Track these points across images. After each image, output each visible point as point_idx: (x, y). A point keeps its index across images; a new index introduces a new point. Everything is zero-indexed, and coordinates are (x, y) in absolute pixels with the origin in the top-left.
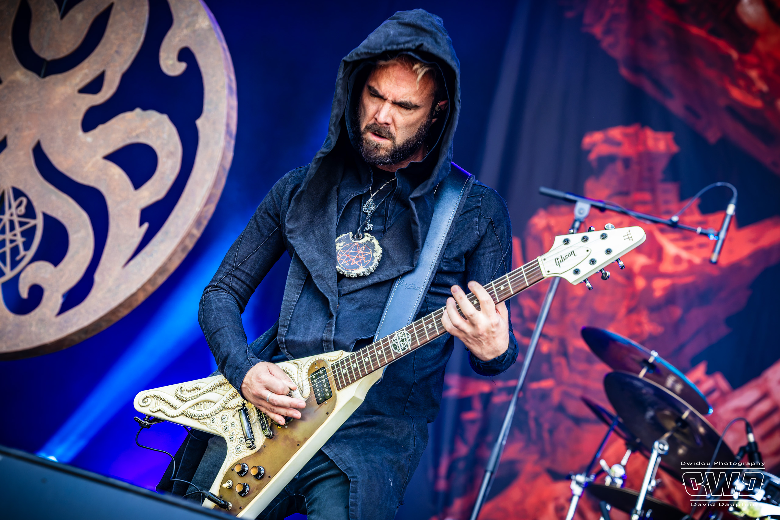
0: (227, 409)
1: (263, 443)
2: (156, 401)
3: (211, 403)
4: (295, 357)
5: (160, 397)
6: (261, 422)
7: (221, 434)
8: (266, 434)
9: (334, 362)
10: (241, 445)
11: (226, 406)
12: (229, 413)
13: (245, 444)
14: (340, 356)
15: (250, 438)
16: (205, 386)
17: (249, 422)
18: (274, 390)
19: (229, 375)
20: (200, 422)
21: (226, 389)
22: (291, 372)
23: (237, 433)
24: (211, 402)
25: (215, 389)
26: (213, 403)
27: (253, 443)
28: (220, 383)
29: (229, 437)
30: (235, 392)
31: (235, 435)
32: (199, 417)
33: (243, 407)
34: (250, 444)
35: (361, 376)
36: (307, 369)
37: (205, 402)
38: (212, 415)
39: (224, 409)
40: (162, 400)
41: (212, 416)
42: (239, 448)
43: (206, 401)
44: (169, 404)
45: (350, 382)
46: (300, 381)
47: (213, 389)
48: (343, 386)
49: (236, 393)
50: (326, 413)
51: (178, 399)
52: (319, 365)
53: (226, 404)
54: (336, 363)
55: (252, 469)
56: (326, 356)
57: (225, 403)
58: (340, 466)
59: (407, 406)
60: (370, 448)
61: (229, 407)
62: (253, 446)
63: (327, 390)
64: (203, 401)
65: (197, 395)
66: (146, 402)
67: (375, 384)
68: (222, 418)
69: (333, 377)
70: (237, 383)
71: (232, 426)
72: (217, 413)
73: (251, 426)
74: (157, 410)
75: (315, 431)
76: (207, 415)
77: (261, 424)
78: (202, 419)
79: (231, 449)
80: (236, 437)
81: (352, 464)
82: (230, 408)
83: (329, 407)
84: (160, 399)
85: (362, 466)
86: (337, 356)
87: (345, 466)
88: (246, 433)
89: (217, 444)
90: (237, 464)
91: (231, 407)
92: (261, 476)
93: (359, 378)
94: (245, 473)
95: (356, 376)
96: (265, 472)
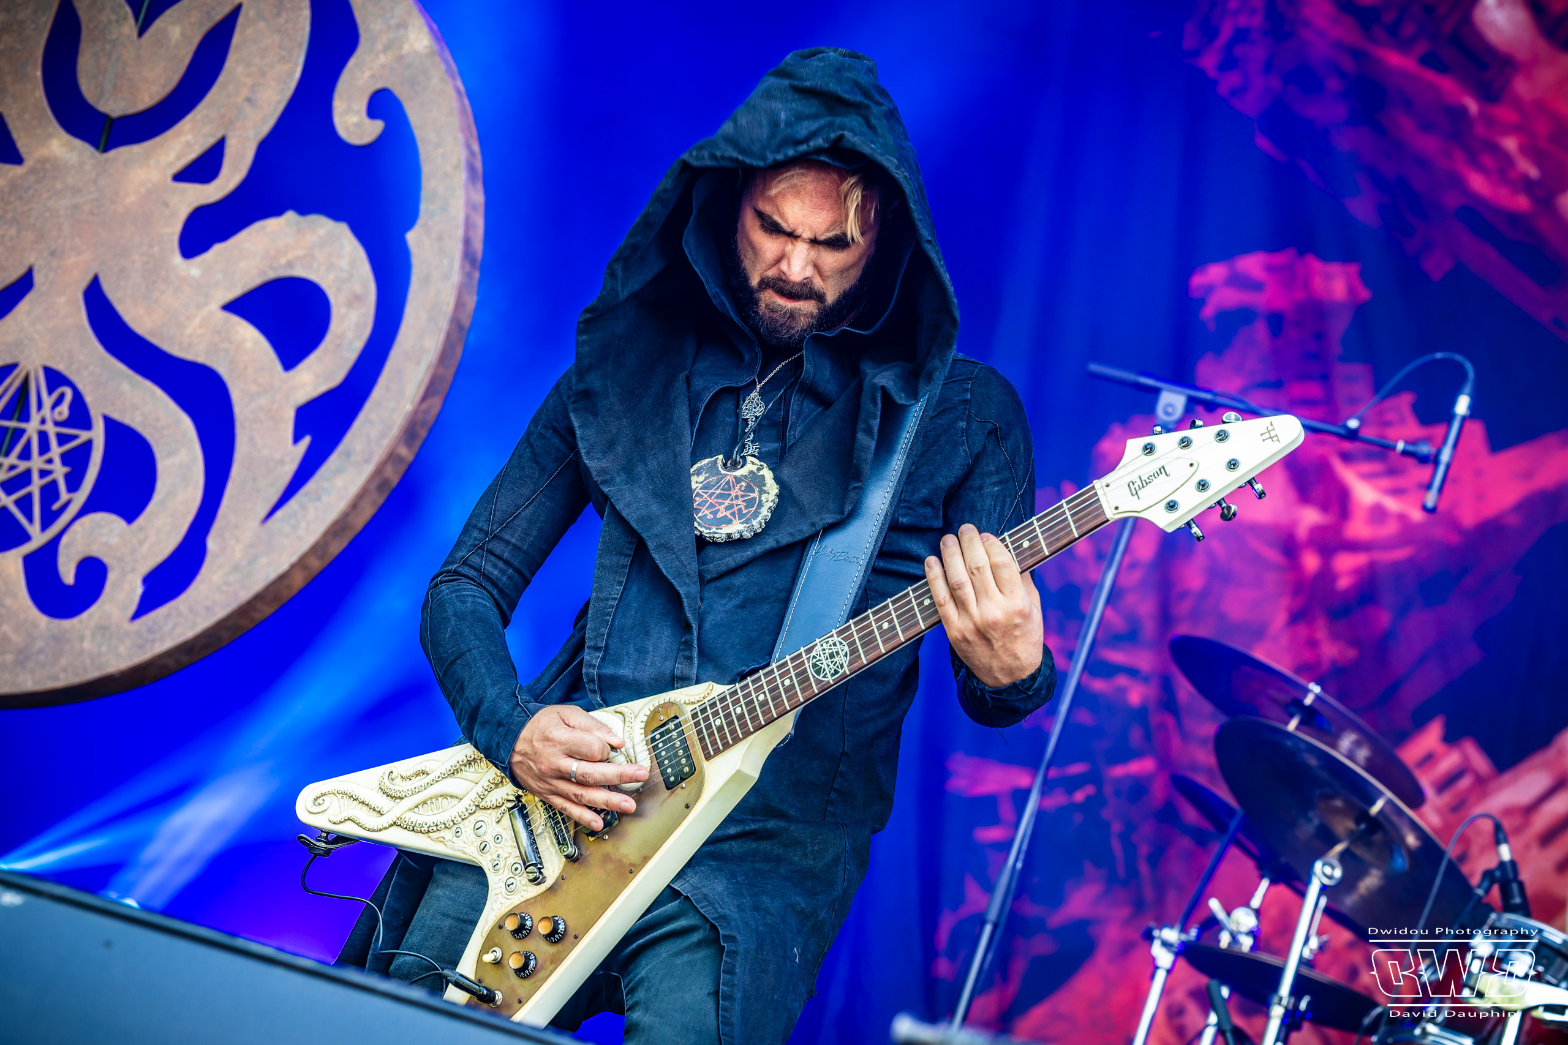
0: (484, 809)
1: (560, 871)
2: (341, 801)
3: (452, 799)
5: (348, 794)
6: (554, 830)
7: (474, 858)
8: (565, 854)
9: (697, 706)
10: (515, 877)
11: (483, 804)
12: (489, 816)
13: (525, 875)
14: (708, 694)
15: (534, 862)
16: (440, 767)
17: (531, 830)
18: (585, 756)
19: (484, 741)
20: (432, 838)
21: (480, 770)
23: (507, 856)
24: (452, 797)
25: (459, 771)
26: (455, 799)
27: (541, 873)
28: (469, 759)
29: (490, 864)
31: (503, 859)
32: (428, 828)
33: (518, 803)
34: (535, 875)
35: (752, 730)
36: (643, 722)
37: (439, 798)
38: (455, 822)
39: (478, 809)
40: (352, 799)
41: (454, 824)
42: (512, 884)
43: (441, 796)
44: (367, 805)
45: (731, 742)
46: (629, 745)
47: (454, 772)
48: (717, 752)
50: (684, 805)
51: (386, 795)
52: (667, 714)
53: (482, 799)
54: (699, 706)
55: (540, 923)
57: (479, 797)
58: (705, 910)
59: (832, 799)
61: (489, 804)
62: (541, 877)
63: (684, 761)
64: (436, 797)
65: (423, 786)
66: (319, 804)
68: (476, 828)
69: (696, 734)
70: (503, 754)
71: (498, 841)
72: (465, 819)
73: (534, 839)
74: (342, 820)
75: (664, 843)
76: (445, 823)
77: (555, 833)
78: (434, 831)
79: (496, 886)
80: (504, 862)
81: (729, 909)
82: (490, 807)
83: (689, 794)
84: (348, 797)
85: (748, 917)
86: (701, 694)
87: (713, 910)
88: (525, 852)
90: (511, 914)
91: (493, 805)
92: (559, 936)
93: (746, 734)
94: (527, 932)
95: (741, 730)
96: (565, 928)
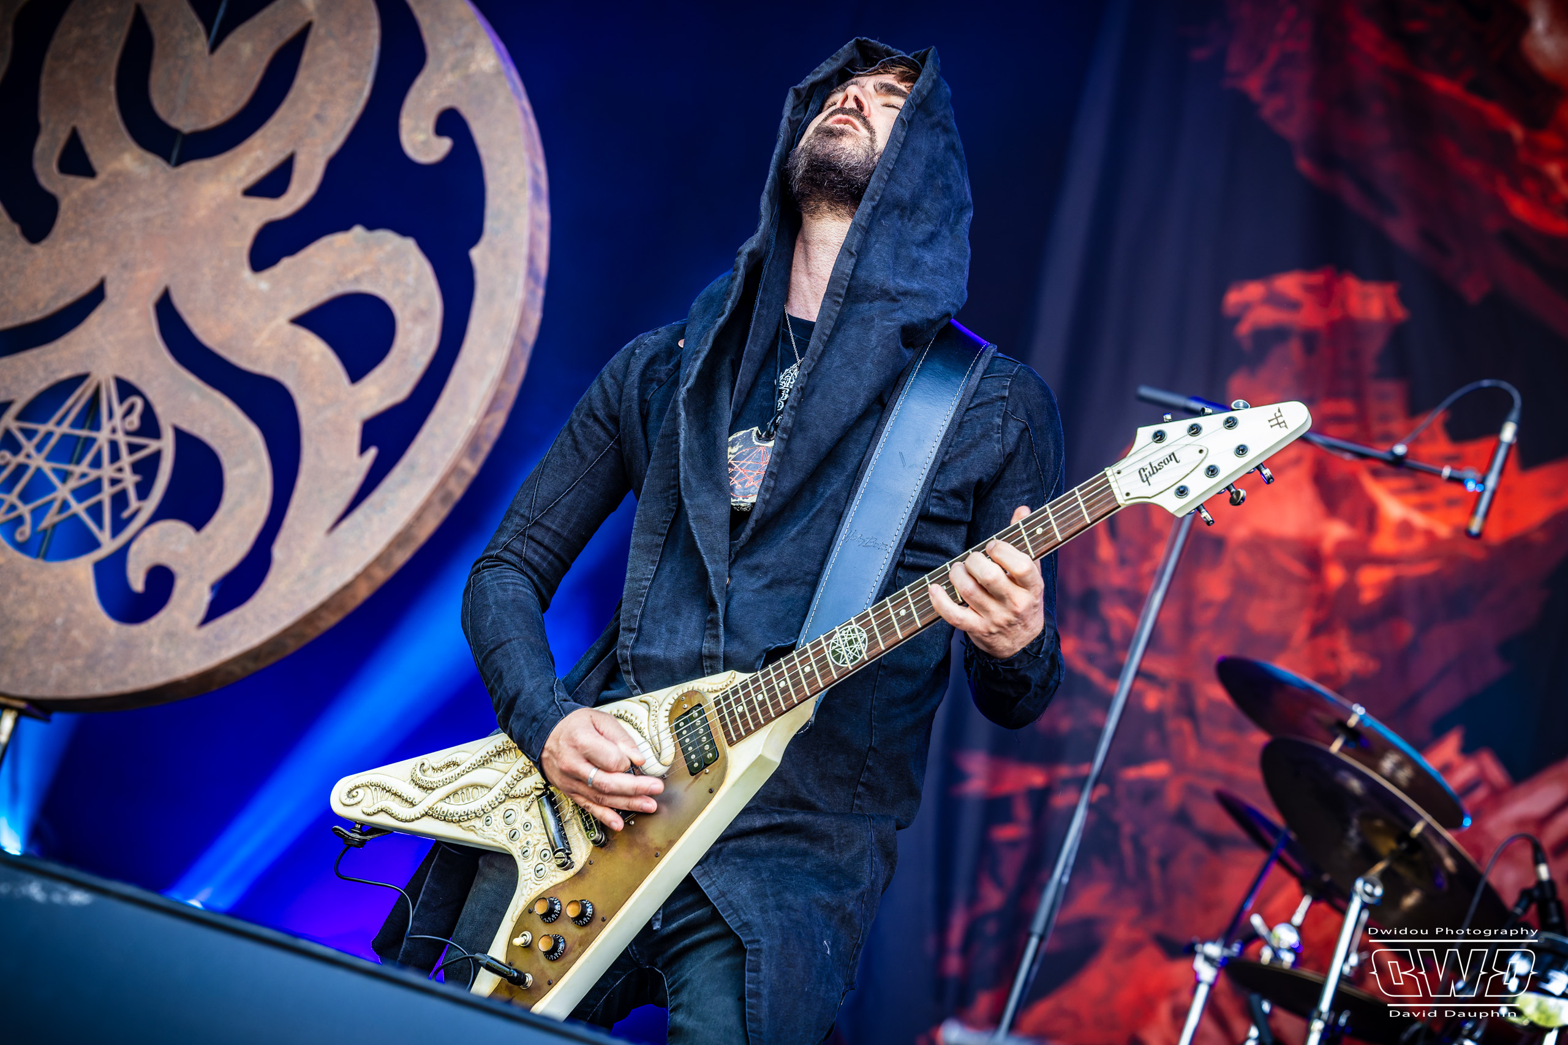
0: (513, 798)
1: (588, 856)
2: (375, 793)
3: (482, 789)
4: (644, 691)
5: (381, 786)
6: (582, 816)
7: (504, 845)
8: (592, 839)
9: (719, 693)
10: (544, 863)
11: (512, 793)
12: (519, 805)
13: (554, 860)
14: (730, 682)
15: (562, 848)
16: (469, 758)
17: (559, 817)
18: (602, 765)
19: (518, 731)
20: (463, 827)
21: (509, 760)
22: (636, 719)
23: (536, 842)
24: (482, 786)
25: (489, 761)
26: (485, 789)
27: (569, 858)
28: (498, 750)
29: (520, 851)
30: (528, 764)
31: (532, 845)
32: (459, 817)
33: (546, 791)
34: (564, 860)
35: (773, 716)
36: (667, 710)
37: (469, 788)
38: (485, 811)
39: (507, 798)
40: (385, 791)
41: (485, 813)
42: (542, 869)
44: (400, 796)
45: (753, 728)
46: (655, 733)
47: (484, 763)
48: (740, 738)
49: (531, 767)
50: (708, 790)
51: (417, 786)
52: (690, 702)
53: (511, 788)
54: (722, 694)
55: (568, 907)
56: (703, 683)
57: (509, 786)
58: (729, 919)
59: (859, 792)
60: (787, 879)
61: (518, 793)
62: (569, 862)
63: (707, 747)
64: (467, 787)
65: (454, 776)
66: (353, 797)
67: (797, 732)
68: (506, 816)
69: (719, 721)
70: (534, 749)
71: (527, 829)
72: (495, 807)
73: (562, 826)
74: (376, 811)
75: (688, 827)
76: (476, 811)
77: (583, 820)
78: (466, 821)
79: (525, 872)
80: (533, 848)
81: (752, 915)
82: (520, 796)
83: (713, 779)
84: (381, 789)
85: (771, 918)
86: (723, 682)
87: (737, 919)
88: (554, 839)
89: (496, 867)
90: (540, 898)
91: (522, 794)
92: (587, 919)
93: (769, 720)
94: (556, 916)
95: (763, 716)
96: (593, 911)
